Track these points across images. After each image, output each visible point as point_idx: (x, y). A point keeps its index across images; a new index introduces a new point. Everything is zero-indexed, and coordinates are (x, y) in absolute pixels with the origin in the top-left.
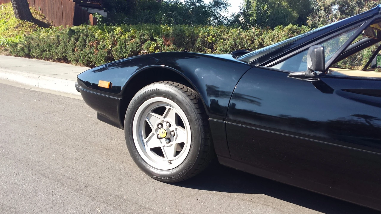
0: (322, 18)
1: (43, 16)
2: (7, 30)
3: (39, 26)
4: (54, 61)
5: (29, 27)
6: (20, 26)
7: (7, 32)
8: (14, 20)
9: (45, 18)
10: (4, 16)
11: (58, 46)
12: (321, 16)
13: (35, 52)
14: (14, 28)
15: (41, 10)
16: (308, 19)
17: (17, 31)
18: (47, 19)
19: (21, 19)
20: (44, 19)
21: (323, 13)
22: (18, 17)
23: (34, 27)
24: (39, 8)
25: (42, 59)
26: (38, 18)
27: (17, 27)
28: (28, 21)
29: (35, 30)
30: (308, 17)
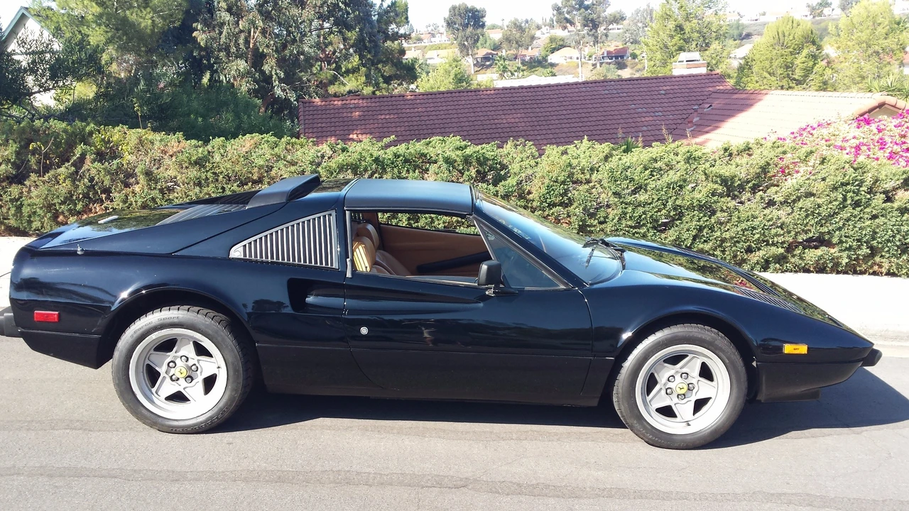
0: (225, 27)
16: (196, 30)
21: (226, 17)
30: (194, 25)
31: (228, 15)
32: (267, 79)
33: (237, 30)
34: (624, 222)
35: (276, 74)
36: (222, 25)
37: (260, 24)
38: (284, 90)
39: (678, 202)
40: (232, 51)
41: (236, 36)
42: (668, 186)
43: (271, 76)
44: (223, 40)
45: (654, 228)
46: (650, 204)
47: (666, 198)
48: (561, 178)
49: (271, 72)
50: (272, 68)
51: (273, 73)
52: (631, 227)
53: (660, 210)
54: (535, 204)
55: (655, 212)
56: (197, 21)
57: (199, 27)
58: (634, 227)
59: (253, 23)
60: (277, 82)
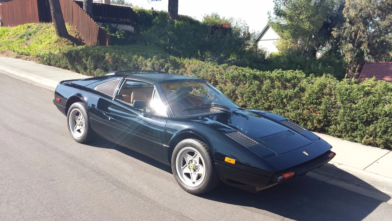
0: (347, 29)
1: (78, 33)
2: (49, 44)
3: (71, 41)
4: (62, 68)
5: (64, 42)
6: (58, 41)
7: (49, 45)
8: (55, 37)
9: (79, 34)
10: (51, 32)
11: (63, 59)
12: (346, 28)
13: (53, 62)
14: (55, 42)
15: (76, 28)
16: (333, 30)
17: (56, 45)
18: (80, 35)
19: (59, 36)
20: (77, 35)
21: (348, 25)
22: (58, 35)
23: (68, 42)
24: (75, 27)
25: (56, 67)
26: (72, 35)
27: (56, 42)
28: (64, 38)
29: (68, 45)
30: (333, 28)
31: (349, 24)
32: (362, 53)
33: (351, 31)
34: (345, 117)
35: (366, 50)
36: (345, 29)
37: (362, 28)
38: (369, 58)
39: (374, 111)
40: (347, 40)
41: (351, 33)
42: (369, 102)
43: (364, 52)
44: (345, 35)
45: (362, 122)
46: (359, 109)
47: (367, 107)
48: (315, 91)
49: (364, 49)
50: (365, 48)
51: (365, 50)
52: (349, 120)
53: (364, 114)
54: (304, 102)
55: (361, 114)
56: (334, 27)
57: (335, 30)
58: (351, 121)
59: (359, 27)
60: (366, 54)
